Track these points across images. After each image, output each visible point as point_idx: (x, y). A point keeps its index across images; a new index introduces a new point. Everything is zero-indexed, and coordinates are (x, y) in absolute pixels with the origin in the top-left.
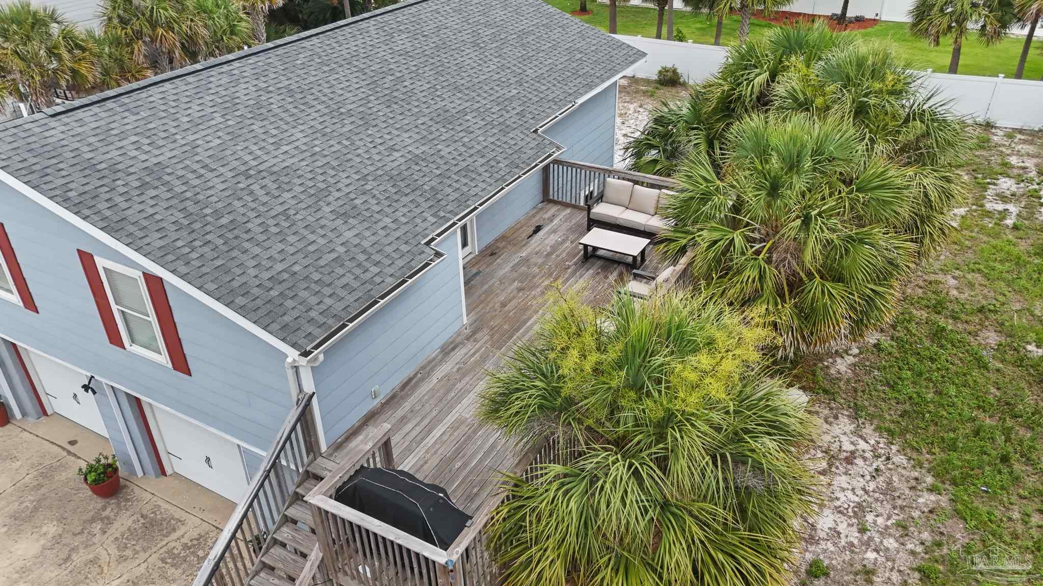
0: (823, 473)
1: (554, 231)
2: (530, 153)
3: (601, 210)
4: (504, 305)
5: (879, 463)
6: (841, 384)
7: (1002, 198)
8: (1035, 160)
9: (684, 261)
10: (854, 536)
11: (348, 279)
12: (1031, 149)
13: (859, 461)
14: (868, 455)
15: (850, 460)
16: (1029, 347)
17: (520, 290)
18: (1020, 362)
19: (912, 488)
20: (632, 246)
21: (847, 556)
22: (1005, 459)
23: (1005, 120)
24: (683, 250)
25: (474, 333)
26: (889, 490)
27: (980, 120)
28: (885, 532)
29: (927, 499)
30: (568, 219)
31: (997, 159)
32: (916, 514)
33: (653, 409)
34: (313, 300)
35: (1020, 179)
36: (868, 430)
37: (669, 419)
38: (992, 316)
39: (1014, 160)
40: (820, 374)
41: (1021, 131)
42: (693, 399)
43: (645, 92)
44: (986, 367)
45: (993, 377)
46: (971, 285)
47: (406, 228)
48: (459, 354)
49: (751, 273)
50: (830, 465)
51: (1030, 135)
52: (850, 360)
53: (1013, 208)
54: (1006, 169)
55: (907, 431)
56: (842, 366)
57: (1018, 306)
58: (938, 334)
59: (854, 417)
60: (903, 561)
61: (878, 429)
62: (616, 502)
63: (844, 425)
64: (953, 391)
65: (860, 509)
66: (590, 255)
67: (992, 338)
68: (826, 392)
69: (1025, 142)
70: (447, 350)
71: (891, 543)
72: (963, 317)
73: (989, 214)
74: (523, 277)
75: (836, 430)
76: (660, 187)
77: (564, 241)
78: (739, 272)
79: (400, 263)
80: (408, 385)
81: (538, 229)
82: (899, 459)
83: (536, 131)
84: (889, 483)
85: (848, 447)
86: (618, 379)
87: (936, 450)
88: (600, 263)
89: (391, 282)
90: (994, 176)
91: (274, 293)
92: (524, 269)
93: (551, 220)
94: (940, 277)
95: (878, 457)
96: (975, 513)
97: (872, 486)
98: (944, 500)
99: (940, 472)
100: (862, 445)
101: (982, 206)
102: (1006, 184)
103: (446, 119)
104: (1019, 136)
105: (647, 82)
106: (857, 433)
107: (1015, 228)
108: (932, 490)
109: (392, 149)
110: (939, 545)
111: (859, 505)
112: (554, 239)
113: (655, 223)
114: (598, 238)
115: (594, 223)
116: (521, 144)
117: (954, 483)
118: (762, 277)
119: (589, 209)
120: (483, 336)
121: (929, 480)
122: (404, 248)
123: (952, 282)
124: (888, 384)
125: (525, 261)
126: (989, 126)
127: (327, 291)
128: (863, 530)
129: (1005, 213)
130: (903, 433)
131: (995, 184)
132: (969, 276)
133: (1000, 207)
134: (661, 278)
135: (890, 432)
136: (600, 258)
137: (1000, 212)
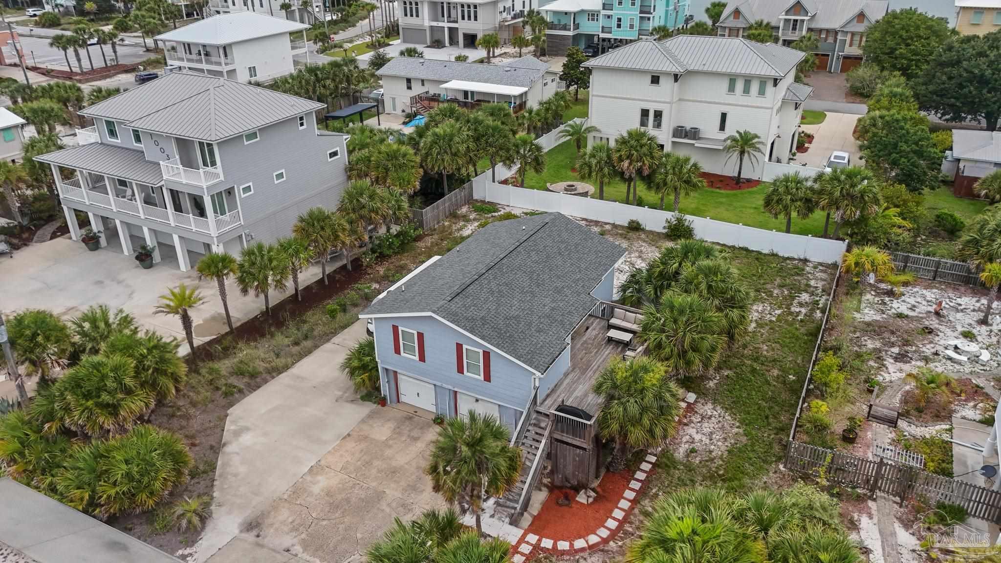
0: (699, 422)
1: (594, 329)
2: (589, 304)
3: (613, 321)
4: (581, 359)
5: (720, 419)
6: (710, 391)
7: (801, 305)
8: (824, 283)
9: (646, 344)
10: (708, 441)
11: (546, 352)
12: (824, 276)
13: (713, 418)
14: (717, 416)
15: (710, 418)
16: (790, 376)
17: (586, 353)
18: (784, 383)
19: (731, 427)
20: (627, 337)
21: (704, 447)
22: (767, 417)
23: (815, 258)
24: (646, 340)
25: (574, 369)
26: (723, 428)
27: (802, 257)
28: (718, 440)
29: (736, 430)
30: (599, 324)
31: (804, 282)
32: (730, 435)
33: (639, 387)
34: (540, 359)
35: (812, 294)
36: (718, 408)
37: (643, 389)
38: (778, 363)
39: (812, 283)
40: (702, 387)
41: (821, 264)
42: (649, 383)
43: (621, 235)
44: (770, 385)
45: (772, 388)
46: (773, 349)
47: (557, 335)
48: (570, 376)
49: (668, 350)
50: (702, 419)
51: (826, 267)
52: (716, 381)
53: (803, 310)
54: (807, 288)
55: (733, 408)
56: (711, 384)
57: (791, 359)
58: (754, 371)
59: (713, 404)
60: (723, 448)
61: (722, 407)
62: (632, 408)
63: (710, 406)
64: (754, 393)
65: (711, 433)
66: (610, 340)
67: (776, 372)
68: (703, 394)
69: (822, 271)
70: (566, 375)
71: (720, 443)
72: (766, 363)
73: (791, 313)
74: (586, 349)
75: (706, 408)
76: (636, 313)
77: (599, 334)
78: (664, 349)
79: (559, 347)
80: (557, 386)
81: (588, 328)
82: (729, 418)
83: (589, 294)
84: (723, 425)
85: (709, 413)
86: (631, 379)
87: (742, 414)
88: (614, 343)
89: (558, 353)
90: (800, 291)
91: (529, 357)
92: (585, 345)
93: (592, 323)
94: (761, 346)
95: (720, 417)
96: (750, 433)
97: (717, 426)
98: (741, 431)
99: (742, 422)
100: (715, 413)
101: (790, 309)
102: (805, 297)
103: (558, 291)
104: (821, 268)
105: (622, 227)
106: (714, 409)
107: (802, 321)
108: (737, 427)
109: (544, 305)
110: (736, 444)
111: (711, 432)
112: (595, 333)
113: (635, 327)
114: (613, 333)
115: (611, 327)
116: (586, 300)
117: (746, 425)
118: (672, 351)
119: (608, 321)
120: (577, 370)
121: (738, 424)
122: (559, 342)
123: (766, 348)
124: (728, 391)
125: (585, 342)
126: (805, 261)
127: (542, 356)
128: (711, 440)
129: (799, 313)
130: (732, 408)
131: (799, 297)
132: (773, 345)
133: (797, 310)
134: (638, 350)
135: (727, 409)
136: (614, 341)
137: (797, 312)
